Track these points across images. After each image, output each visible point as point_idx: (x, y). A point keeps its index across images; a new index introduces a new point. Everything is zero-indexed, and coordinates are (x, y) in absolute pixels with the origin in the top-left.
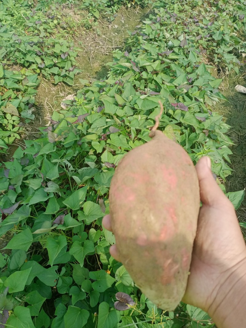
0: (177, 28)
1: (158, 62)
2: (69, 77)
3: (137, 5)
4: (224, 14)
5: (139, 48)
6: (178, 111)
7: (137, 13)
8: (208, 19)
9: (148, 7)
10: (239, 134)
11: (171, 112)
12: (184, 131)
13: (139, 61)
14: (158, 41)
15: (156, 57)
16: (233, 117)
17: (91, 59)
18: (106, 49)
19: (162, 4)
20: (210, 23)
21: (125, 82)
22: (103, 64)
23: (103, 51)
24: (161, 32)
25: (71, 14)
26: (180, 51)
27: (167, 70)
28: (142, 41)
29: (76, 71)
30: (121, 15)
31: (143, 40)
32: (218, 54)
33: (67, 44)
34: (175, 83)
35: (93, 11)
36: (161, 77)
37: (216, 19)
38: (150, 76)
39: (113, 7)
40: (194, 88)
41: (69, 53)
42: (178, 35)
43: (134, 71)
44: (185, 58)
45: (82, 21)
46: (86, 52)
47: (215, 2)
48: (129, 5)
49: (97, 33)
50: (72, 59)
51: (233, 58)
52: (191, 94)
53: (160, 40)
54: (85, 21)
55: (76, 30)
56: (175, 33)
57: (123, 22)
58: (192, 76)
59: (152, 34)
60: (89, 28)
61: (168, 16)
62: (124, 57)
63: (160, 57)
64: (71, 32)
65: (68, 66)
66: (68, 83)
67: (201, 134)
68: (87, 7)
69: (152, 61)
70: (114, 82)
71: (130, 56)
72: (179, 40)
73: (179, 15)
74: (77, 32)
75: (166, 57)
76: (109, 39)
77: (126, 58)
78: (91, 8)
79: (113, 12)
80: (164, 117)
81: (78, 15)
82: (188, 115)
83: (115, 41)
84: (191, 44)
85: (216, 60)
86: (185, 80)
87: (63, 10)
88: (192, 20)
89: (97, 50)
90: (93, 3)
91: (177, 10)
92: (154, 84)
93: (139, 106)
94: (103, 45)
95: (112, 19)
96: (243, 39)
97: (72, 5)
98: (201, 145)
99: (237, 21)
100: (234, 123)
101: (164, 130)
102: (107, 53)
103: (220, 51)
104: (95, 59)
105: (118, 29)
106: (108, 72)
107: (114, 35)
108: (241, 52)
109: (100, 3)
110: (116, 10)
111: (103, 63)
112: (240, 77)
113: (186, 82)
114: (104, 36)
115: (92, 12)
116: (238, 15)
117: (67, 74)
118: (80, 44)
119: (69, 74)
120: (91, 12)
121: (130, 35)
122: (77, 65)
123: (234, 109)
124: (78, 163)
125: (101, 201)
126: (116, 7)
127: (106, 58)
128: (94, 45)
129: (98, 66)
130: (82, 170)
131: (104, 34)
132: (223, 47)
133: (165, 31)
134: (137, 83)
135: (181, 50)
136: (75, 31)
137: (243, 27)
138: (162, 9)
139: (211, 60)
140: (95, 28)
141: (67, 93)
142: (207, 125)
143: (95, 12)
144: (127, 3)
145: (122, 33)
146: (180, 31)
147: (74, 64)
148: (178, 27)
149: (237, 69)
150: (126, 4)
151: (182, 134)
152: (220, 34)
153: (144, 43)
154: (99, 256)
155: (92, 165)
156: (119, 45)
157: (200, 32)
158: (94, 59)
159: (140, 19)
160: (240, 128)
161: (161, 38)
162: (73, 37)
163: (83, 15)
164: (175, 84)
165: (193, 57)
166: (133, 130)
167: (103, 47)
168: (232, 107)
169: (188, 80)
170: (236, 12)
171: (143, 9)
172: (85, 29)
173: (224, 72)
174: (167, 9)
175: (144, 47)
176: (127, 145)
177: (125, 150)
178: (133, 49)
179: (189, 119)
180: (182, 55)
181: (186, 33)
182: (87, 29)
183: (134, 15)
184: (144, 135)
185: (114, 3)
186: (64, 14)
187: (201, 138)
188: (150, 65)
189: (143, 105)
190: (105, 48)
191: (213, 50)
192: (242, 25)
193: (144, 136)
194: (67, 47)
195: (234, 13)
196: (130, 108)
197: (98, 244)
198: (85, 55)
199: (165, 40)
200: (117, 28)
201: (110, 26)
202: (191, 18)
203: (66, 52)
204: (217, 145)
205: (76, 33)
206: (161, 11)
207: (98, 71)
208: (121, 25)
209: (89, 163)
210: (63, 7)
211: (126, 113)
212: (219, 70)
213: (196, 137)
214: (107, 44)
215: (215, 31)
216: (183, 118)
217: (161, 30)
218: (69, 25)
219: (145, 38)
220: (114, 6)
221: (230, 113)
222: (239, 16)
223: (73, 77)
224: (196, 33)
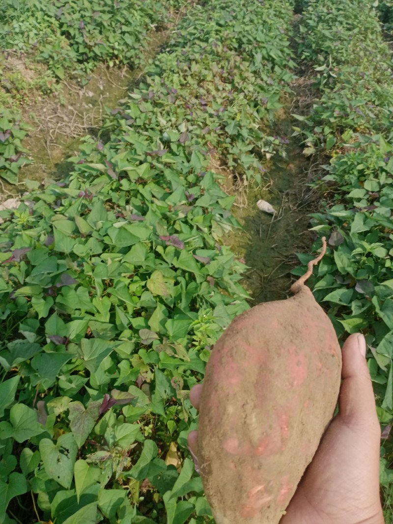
0: (176, 113)
1: (145, 166)
2: (9, 170)
3: (124, 64)
4: (241, 96)
5: (119, 138)
6: (171, 249)
7: (122, 76)
8: (219, 103)
9: (140, 69)
10: (262, 274)
11: (160, 249)
12: (180, 279)
13: (117, 162)
14: (150, 130)
15: (142, 158)
16: (254, 248)
17: (48, 143)
18: (72, 129)
19: (158, 70)
20: (221, 109)
21: (94, 194)
22: (68, 153)
23: (68, 130)
24: (154, 116)
25: (21, 67)
26: (179, 149)
27: (159, 179)
28: (125, 127)
29: (23, 162)
30: (99, 78)
31: (126, 125)
32: (233, 154)
33: (10, 117)
34: (170, 201)
35: (55, 67)
36: (149, 189)
37: (231, 102)
38: (133, 186)
39: (85, 63)
40: (196, 210)
41: (13, 131)
42: (178, 123)
43: (110, 178)
44: (185, 161)
45: (36, 80)
46: (41, 131)
47: (230, 77)
48: (111, 64)
49: (60, 101)
50: (17, 142)
51: (253, 162)
52: (192, 220)
53: (152, 129)
54: (42, 81)
55: (25, 94)
56: (173, 119)
57: (102, 88)
58: (194, 191)
59: (140, 118)
60: (47, 92)
61: (165, 91)
62: (96, 150)
63: (149, 158)
64: (18, 96)
65: (9, 152)
66: (8, 180)
67: (205, 284)
68: (46, 59)
69: (138, 163)
70: (77, 194)
71: (106, 150)
72: (179, 131)
73: (180, 92)
74: (28, 97)
75: (158, 158)
76: (80, 112)
77: (100, 153)
78: (51, 62)
79: (86, 72)
80: (148, 257)
81: (31, 69)
82: (184, 254)
83: (89, 117)
84: (195, 139)
85: (231, 163)
86: (184, 197)
87: (7, 59)
88: (197, 102)
89: (60, 128)
90: (54, 55)
91: (177, 84)
92: (140, 200)
93: (113, 239)
94: (69, 122)
95: (84, 83)
96: (268, 131)
97: (21, 53)
98: (204, 301)
99: (259, 106)
100: (255, 258)
101: (149, 278)
102: (75, 136)
103: (235, 150)
104: (56, 143)
105: (94, 99)
106: (71, 173)
107: (86, 106)
108: (264, 151)
109: (66, 56)
110: (90, 69)
111: (68, 151)
112: (264, 189)
113: (184, 202)
114: (70, 108)
115: (54, 69)
116: (259, 98)
117: (8, 166)
118: (33, 117)
119: (10, 165)
120: (51, 68)
121: (109, 114)
122: (24, 150)
123: (256, 237)
124: (11, 328)
125: (40, 404)
126: (90, 65)
127: (73, 143)
128: (54, 121)
129: (60, 155)
130: (14, 344)
131: (72, 105)
132: (239, 144)
133: (159, 114)
134: (115, 196)
135: (181, 148)
136: (25, 96)
137: (267, 115)
138: (157, 78)
139: (224, 163)
140: (57, 93)
141: (5, 196)
142: (212, 268)
143: (58, 68)
144: (109, 60)
145: (99, 105)
146: (181, 117)
147: (20, 149)
148: (179, 111)
149: (258, 177)
150: (107, 62)
151: (177, 283)
152: (235, 125)
153: (129, 130)
154: (36, 496)
155: (30, 336)
156: (95, 125)
157: (208, 122)
158: (53, 143)
159: (127, 86)
160: (263, 266)
161: (153, 126)
162: (21, 104)
163: (39, 71)
164: (169, 203)
165: (198, 160)
166: (98, 283)
167: (69, 124)
168: (252, 232)
169: (187, 197)
170: (256, 94)
171: (132, 71)
172: (42, 93)
173: (242, 180)
174: (164, 79)
175: (127, 138)
176: (90, 304)
177: (87, 312)
178: (113, 137)
179: (186, 262)
180: (181, 157)
181: (188, 121)
182: (44, 94)
183: (119, 79)
184: (117, 287)
185: (89, 58)
186: (9, 66)
187: (203, 290)
188: (135, 170)
189: (119, 238)
190: (72, 127)
191: (226, 149)
192: (266, 111)
193: (118, 290)
194: (10, 121)
195: (254, 95)
196: (97, 241)
197: (36, 476)
198: (39, 135)
199: (159, 128)
200: (93, 97)
201: (81, 93)
202: (197, 97)
203: (6, 130)
204: (227, 300)
205: (27, 99)
206: (156, 81)
207: (59, 162)
208: (98, 92)
209: (26, 334)
210: (8, 54)
211: (91, 250)
212: (235, 177)
213: (196, 288)
214: (75, 121)
215: (229, 121)
216: (178, 258)
217: (153, 112)
218: (15, 84)
219: (130, 122)
220: (88, 63)
221: (250, 243)
222: (261, 100)
223: (16, 171)
224: (202, 122)
